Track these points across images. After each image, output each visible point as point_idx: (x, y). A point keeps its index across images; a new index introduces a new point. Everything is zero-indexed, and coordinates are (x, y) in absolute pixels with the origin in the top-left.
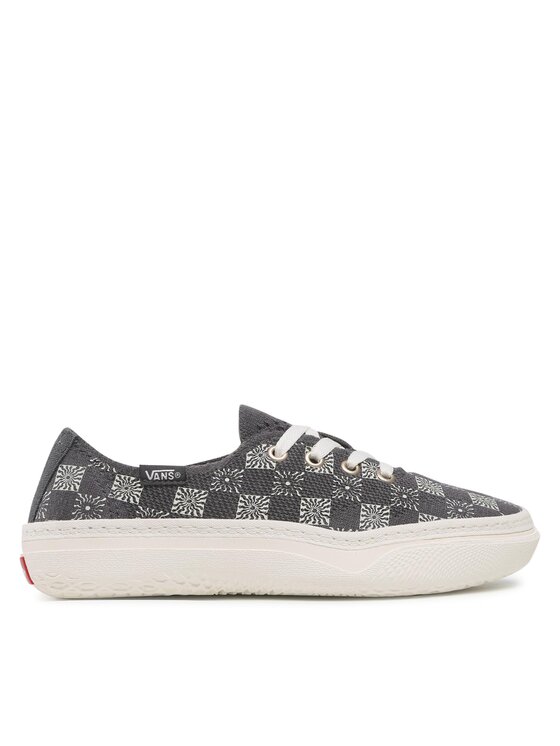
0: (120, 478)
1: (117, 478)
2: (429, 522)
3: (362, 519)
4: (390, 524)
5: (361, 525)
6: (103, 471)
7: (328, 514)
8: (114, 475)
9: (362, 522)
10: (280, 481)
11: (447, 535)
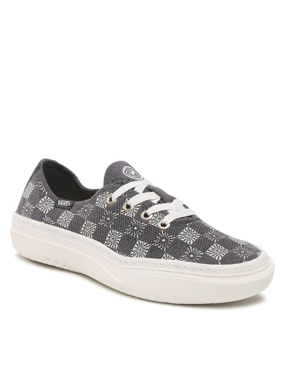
0: (47, 198)
1: (45, 197)
2: (168, 260)
3: (134, 249)
4: (146, 257)
5: (132, 253)
6: (40, 191)
7: (118, 242)
8: (45, 195)
9: (133, 251)
10: (106, 216)
11: (173, 270)
